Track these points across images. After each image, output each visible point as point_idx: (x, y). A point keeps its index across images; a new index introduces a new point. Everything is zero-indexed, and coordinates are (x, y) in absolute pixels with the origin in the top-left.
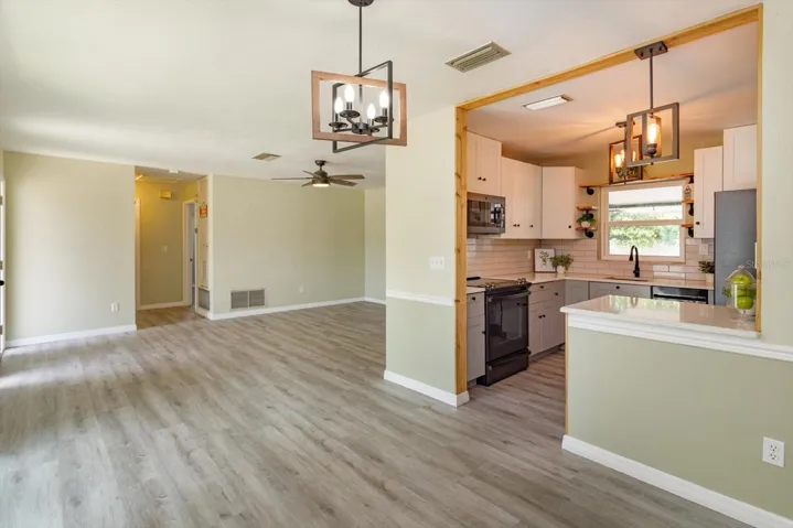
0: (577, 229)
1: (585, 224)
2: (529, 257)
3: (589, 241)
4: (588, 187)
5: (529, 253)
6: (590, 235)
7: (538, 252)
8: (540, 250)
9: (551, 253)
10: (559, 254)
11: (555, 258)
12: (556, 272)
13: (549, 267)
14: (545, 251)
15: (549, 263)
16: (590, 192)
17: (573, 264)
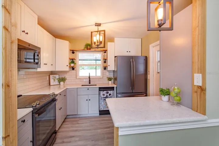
0: (69, 67)
1: (72, 65)
2: (48, 79)
3: (73, 71)
4: (73, 50)
5: (48, 77)
6: (73, 69)
7: (51, 76)
8: (52, 75)
9: (57, 77)
10: (61, 77)
11: (59, 78)
12: (60, 84)
13: (57, 83)
14: (54, 76)
15: (56, 81)
16: (73, 53)
17: (67, 81)
